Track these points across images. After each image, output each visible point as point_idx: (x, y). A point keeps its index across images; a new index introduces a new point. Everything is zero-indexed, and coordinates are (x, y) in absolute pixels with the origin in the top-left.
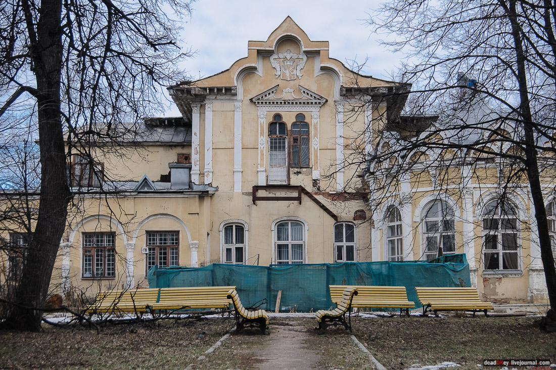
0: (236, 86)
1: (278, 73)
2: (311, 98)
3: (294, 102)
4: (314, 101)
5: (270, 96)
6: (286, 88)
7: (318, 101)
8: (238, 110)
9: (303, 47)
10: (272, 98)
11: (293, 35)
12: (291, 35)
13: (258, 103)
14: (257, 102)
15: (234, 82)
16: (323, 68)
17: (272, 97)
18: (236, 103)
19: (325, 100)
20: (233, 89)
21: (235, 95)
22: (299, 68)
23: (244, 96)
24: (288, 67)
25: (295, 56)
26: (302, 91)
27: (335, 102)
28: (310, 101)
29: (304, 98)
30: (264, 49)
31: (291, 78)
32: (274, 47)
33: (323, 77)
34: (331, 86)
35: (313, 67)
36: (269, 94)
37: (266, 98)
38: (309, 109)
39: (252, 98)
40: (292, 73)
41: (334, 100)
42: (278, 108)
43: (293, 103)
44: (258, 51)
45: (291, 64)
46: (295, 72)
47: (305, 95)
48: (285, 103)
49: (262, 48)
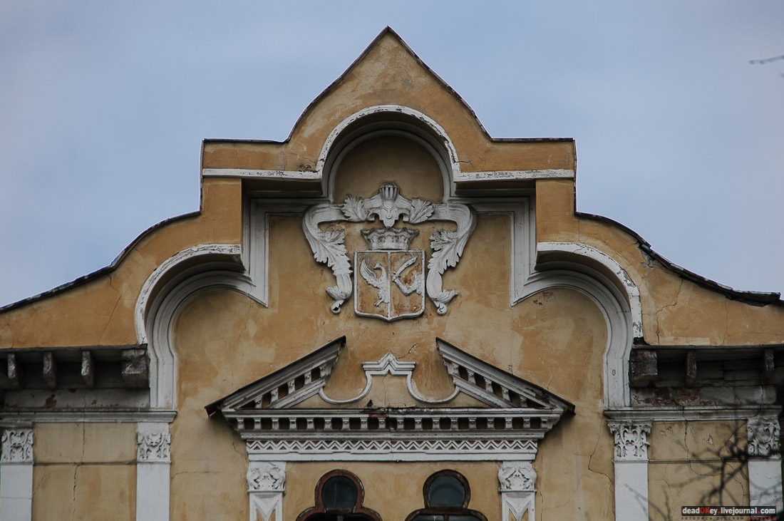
0: (144, 347)
1: (343, 287)
2: (494, 400)
3: (418, 418)
4: (509, 413)
5: (303, 392)
6: (377, 355)
7: (527, 413)
8: (153, 456)
9: (455, 167)
10: (316, 402)
11: (408, 111)
12: (398, 116)
13: (249, 423)
14: (240, 418)
15: (133, 328)
16: (549, 265)
17: (312, 394)
18: (146, 428)
19: (559, 409)
20: (128, 361)
21: (142, 387)
22: (436, 264)
23: (182, 395)
24: (390, 259)
25: (419, 211)
26: (452, 370)
27: (608, 416)
28: (490, 414)
29: (462, 400)
30: (275, 175)
31: (399, 308)
32: (320, 166)
33: (548, 303)
34: (590, 344)
35: (503, 261)
36: (300, 382)
37: (286, 401)
38: (484, 453)
39: (220, 403)
40: (404, 288)
41: (601, 406)
42: (341, 448)
43: (409, 424)
44: (247, 183)
45: (403, 245)
46: (418, 283)
47: (469, 386)
48: (373, 423)
49: (265, 174)
